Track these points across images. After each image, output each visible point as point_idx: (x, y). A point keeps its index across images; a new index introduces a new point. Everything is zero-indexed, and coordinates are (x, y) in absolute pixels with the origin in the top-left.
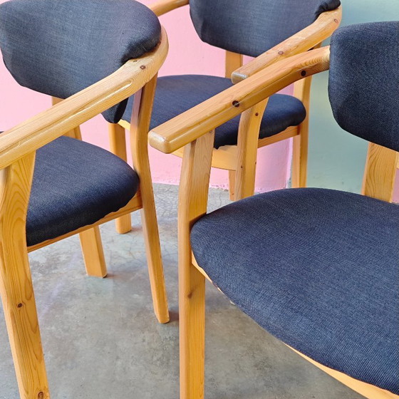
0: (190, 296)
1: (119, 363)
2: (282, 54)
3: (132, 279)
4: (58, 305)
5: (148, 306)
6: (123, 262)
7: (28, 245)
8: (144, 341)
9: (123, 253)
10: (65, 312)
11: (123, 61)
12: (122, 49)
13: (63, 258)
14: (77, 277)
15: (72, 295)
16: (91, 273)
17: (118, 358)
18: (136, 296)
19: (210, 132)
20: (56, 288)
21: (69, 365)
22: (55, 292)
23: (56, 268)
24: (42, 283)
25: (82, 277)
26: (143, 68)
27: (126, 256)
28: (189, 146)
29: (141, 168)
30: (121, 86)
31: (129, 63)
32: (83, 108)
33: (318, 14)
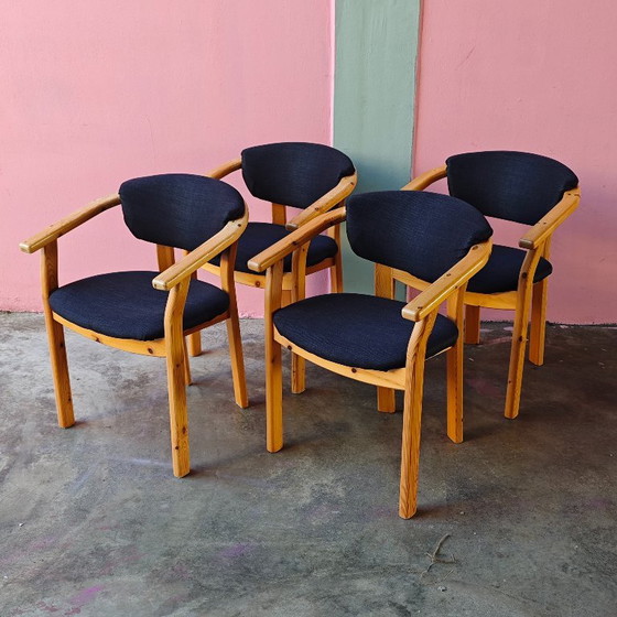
1: (218, 431)
3: (212, 385)
8: (232, 418)
9: (200, 370)
11: (226, 222)
17: (216, 429)
22: (154, 398)
26: (239, 224)
30: (230, 236)
31: (230, 223)
33: (340, 179)
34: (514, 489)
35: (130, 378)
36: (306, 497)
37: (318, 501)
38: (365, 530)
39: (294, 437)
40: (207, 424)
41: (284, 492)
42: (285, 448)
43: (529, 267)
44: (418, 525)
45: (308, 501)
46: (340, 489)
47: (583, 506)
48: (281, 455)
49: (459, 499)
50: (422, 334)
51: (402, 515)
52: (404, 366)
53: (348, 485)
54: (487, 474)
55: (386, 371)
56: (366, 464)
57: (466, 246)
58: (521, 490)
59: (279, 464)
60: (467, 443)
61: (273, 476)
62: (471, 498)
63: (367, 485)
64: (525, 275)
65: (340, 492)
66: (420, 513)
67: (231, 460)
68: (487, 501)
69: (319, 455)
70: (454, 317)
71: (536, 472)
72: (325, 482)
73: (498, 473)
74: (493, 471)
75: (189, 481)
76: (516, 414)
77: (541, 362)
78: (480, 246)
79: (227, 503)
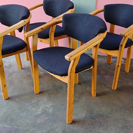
0: (34, 67)
1: (23, 85)
2: (58, 18)
3: (28, 70)
4: (11, 74)
5: (31, 75)
6: (27, 66)
7: (2, 55)
8: (29, 81)
10: (12, 76)
11: (21, 20)
12: (21, 18)
13: (13, 65)
14: (16, 69)
15: (14, 72)
16: (19, 68)
17: (23, 84)
18: (29, 73)
19: (37, 34)
20: (10, 71)
21: (12, 85)
22: (10, 72)
23: (11, 67)
24: (7, 70)
25: (17, 69)
26: (25, 21)
27: (28, 65)
28: (33, 36)
29: (27, 42)
30: (20, 25)
32: (12, 29)
33: (69, 10)
34: (107, 117)
35: (6, 65)
36: (39, 111)
37: (42, 113)
38: (53, 126)
39: (44, 89)
40: (21, 82)
41: (34, 109)
42: (40, 93)
43: (123, 43)
44: (72, 126)
45: (40, 113)
46: (51, 110)
47: (130, 126)
48: (38, 95)
49: (88, 118)
50: (73, 65)
51: (67, 122)
52: (68, 75)
53: (54, 108)
54: (100, 110)
55: (62, 76)
56: (63, 101)
57: (96, 34)
58: (110, 117)
59: (36, 98)
60: (97, 97)
61: (33, 102)
62: (92, 118)
63: (60, 109)
64: (122, 45)
65: (51, 111)
66: (73, 122)
67: (22, 95)
68: (97, 120)
69: (50, 96)
70: (94, 58)
71: (117, 111)
72: (48, 106)
73: (104, 109)
74: (102, 109)
75: (7, 101)
76: (115, 88)
77: (128, 72)
78: (101, 34)
79: (15, 110)
